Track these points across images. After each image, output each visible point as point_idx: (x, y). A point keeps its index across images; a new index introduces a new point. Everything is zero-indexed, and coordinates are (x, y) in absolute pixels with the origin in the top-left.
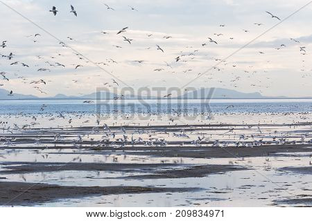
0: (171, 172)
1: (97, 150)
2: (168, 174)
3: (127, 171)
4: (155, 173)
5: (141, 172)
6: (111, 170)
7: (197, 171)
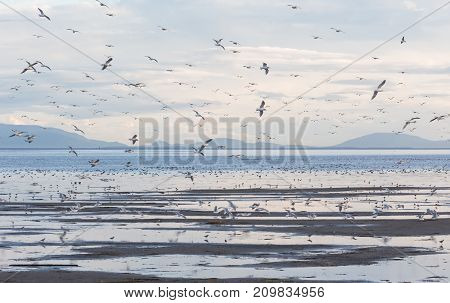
0: (324, 257)
1: (215, 224)
2: (319, 261)
3: (259, 256)
4: (300, 258)
5: (279, 257)
6: (234, 254)
7: (362, 256)
